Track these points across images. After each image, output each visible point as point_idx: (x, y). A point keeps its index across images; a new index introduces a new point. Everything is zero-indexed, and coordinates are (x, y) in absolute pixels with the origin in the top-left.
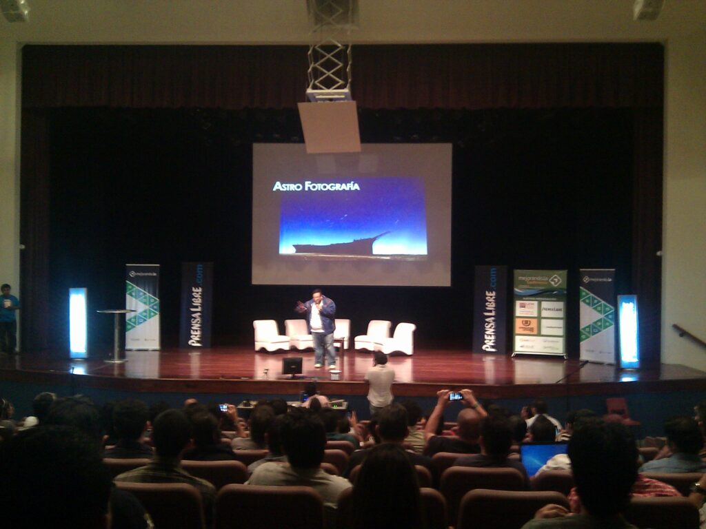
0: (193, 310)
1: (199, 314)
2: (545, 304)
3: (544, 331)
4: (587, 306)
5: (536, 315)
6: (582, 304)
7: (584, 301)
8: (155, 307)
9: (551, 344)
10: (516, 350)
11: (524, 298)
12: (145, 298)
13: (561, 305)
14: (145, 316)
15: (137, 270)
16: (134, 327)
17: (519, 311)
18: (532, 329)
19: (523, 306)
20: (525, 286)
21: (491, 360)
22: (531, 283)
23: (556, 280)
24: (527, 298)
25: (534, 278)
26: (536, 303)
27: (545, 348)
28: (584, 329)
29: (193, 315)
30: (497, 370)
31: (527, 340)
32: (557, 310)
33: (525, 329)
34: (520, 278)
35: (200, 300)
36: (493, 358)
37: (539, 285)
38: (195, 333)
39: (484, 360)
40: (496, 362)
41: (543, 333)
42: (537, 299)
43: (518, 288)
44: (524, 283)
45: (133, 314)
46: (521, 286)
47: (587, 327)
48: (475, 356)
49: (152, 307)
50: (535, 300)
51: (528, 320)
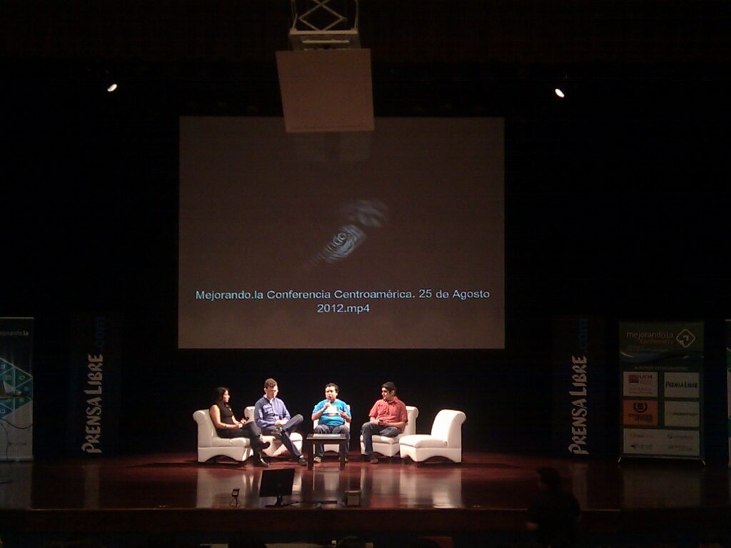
0: (88, 392)
1: (99, 399)
2: (669, 377)
3: (669, 421)
5: (655, 394)
8: (26, 389)
9: (679, 442)
10: (625, 451)
11: (636, 368)
12: (10, 373)
13: (694, 377)
14: (10, 404)
17: (627, 389)
19: (633, 380)
20: (637, 348)
21: (582, 469)
22: (646, 342)
23: (686, 337)
24: (640, 368)
25: (651, 335)
26: (655, 375)
27: (671, 447)
29: (89, 402)
31: (641, 436)
32: (690, 386)
33: (638, 417)
34: (629, 334)
35: (101, 375)
36: (585, 465)
37: (658, 346)
38: (93, 431)
39: (571, 468)
40: (589, 471)
41: (667, 423)
43: (625, 352)
44: (634, 342)
49: (22, 389)
50: (654, 370)
51: (643, 402)
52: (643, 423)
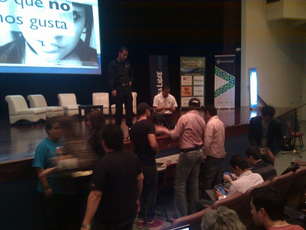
2: (195, 78)
3: (195, 94)
4: (219, 78)
5: (191, 84)
6: (216, 76)
7: (217, 75)
10: (182, 106)
13: (202, 77)
17: (183, 82)
18: (189, 93)
19: (185, 79)
20: (186, 67)
22: (189, 65)
24: (187, 74)
25: (190, 62)
26: (191, 77)
28: (217, 90)
31: (187, 100)
32: (201, 81)
33: (186, 93)
34: (183, 62)
37: (192, 66)
42: (192, 74)
43: (182, 68)
44: (185, 64)
46: (184, 67)
47: (219, 89)
50: (191, 75)
51: (188, 87)
52: (187, 95)
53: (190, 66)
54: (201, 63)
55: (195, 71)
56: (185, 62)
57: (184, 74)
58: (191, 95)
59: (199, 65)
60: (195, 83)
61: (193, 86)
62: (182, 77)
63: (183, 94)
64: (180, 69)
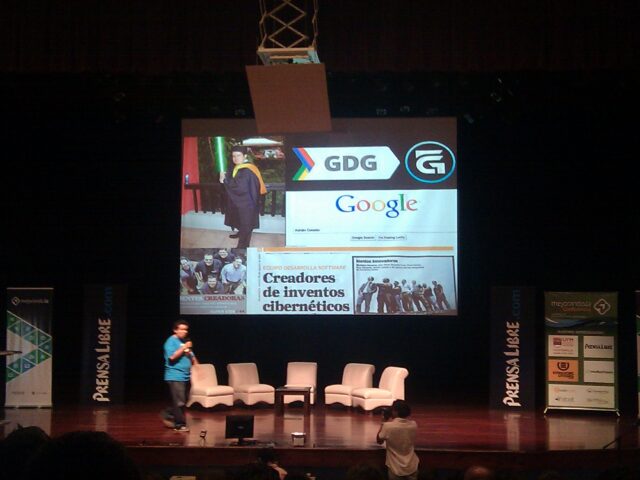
1: (107, 356)
2: (588, 340)
3: (587, 378)
5: (576, 355)
8: (47, 347)
9: (597, 396)
10: (550, 404)
11: (560, 332)
12: (32, 334)
13: (610, 340)
14: (33, 360)
15: (22, 295)
16: (17, 375)
17: (552, 350)
18: (570, 375)
19: (557, 342)
20: (560, 315)
21: (515, 418)
23: (603, 306)
24: (563, 332)
25: (572, 304)
26: (576, 338)
27: (590, 400)
30: (522, 432)
31: (564, 391)
32: (606, 348)
33: (560, 374)
34: (553, 303)
35: (109, 336)
36: (518, 416)
39: (505, 418)
40: (521, 420)
41: (586, 380)
42: (577, 332)
43: (550, 318)
44: (558, 309)
45: (16, 357)
46: (555, 315)
48: (492, 412)
49: (43, 347)
50: (575, 334)
51: (565, 361)
52: (566, 379)
53: (572, 313)
54: (604, 305)
55: (585, 325)
56: (558, 304)
57: (555, 330)
58: (576, 379)
59: (598, 310)
60: (587, 353)
61: (581, 359)
62: (551, 338)
63: (551, 376)
64: (544, 320)
